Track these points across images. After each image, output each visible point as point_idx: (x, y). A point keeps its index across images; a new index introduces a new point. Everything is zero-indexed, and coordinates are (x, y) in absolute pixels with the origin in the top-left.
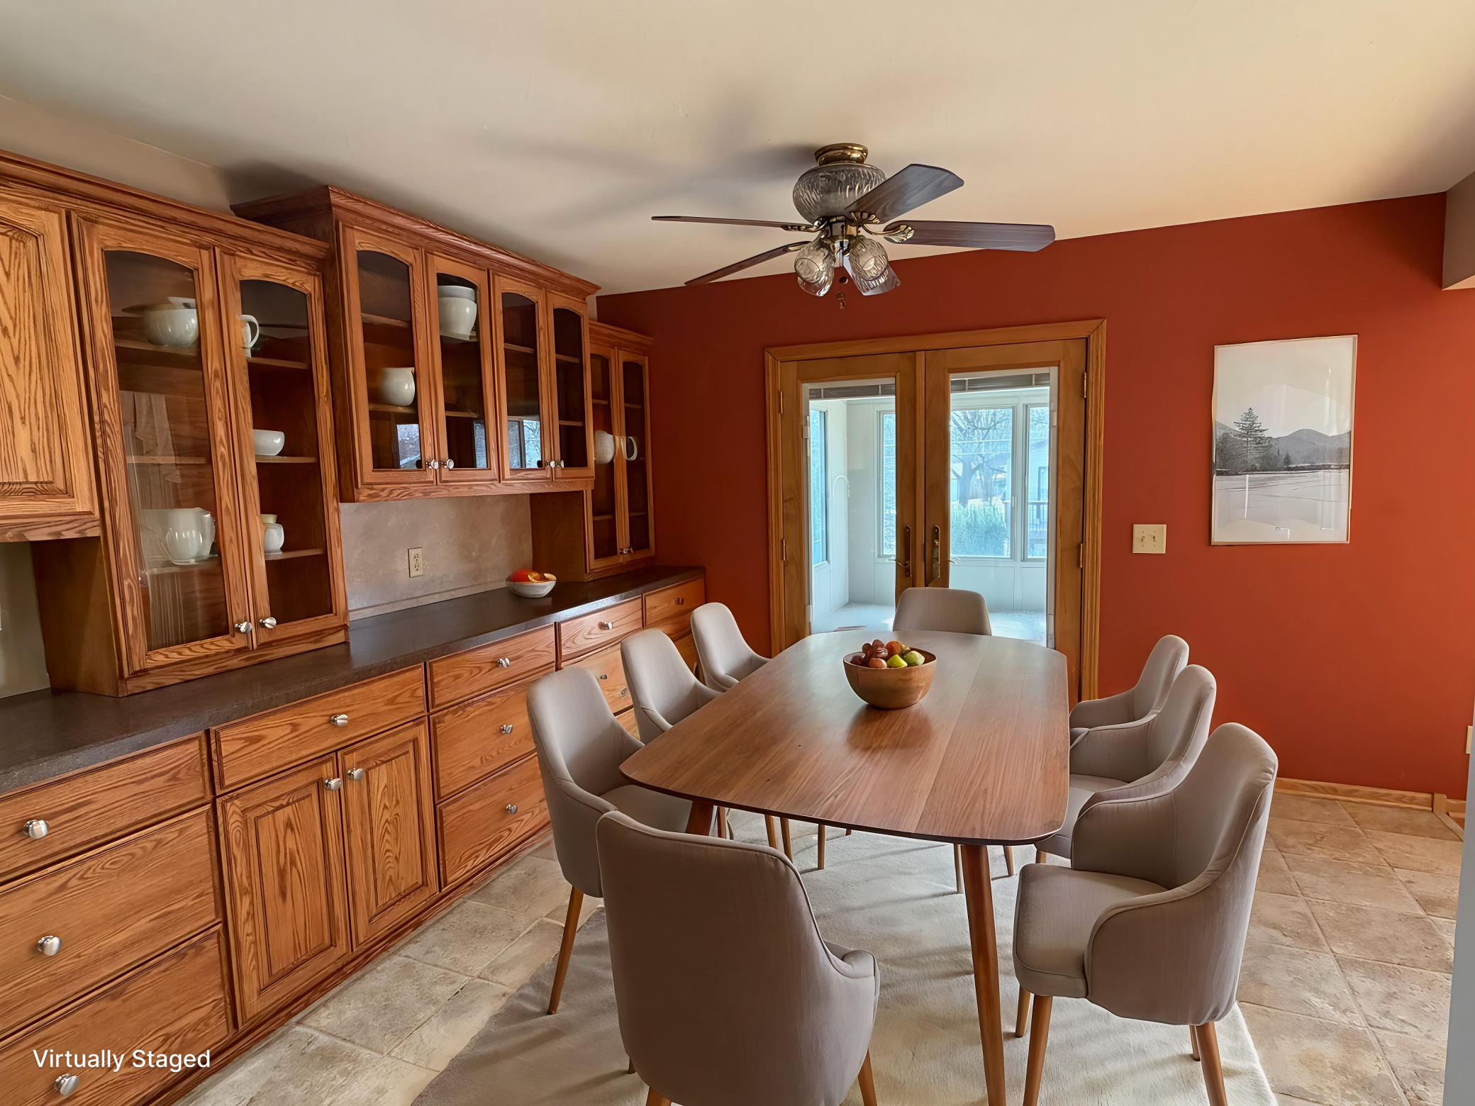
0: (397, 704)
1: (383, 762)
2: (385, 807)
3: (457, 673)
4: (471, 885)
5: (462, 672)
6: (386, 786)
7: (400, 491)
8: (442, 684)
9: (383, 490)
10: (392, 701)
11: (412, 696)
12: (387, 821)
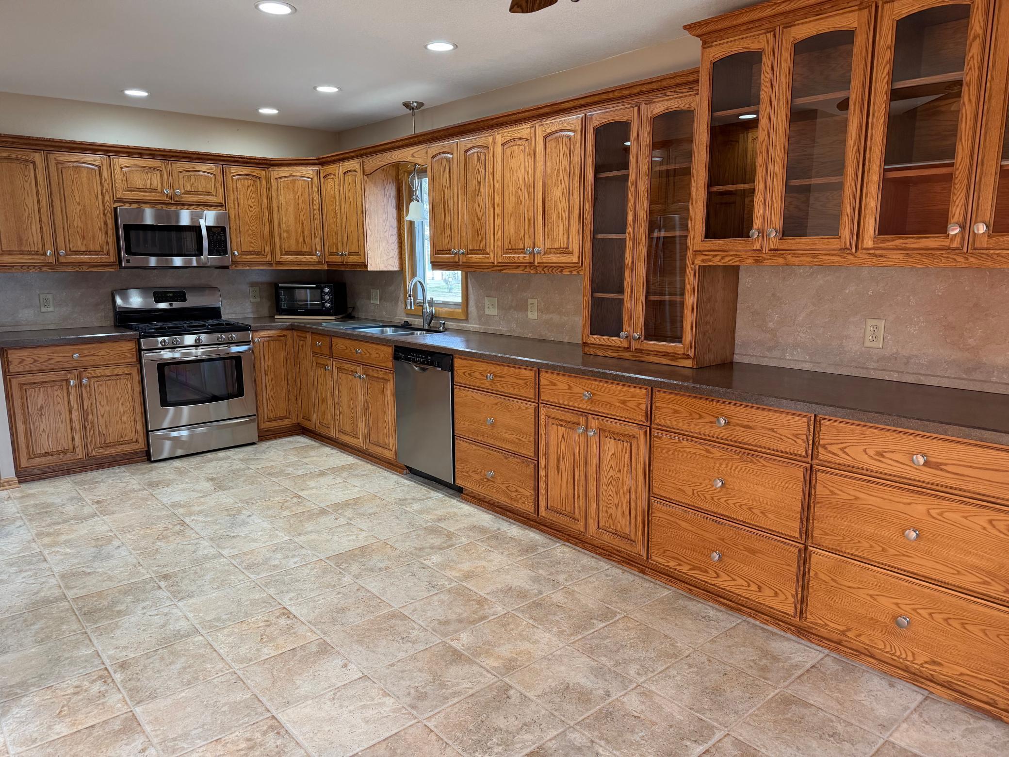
0: (626, 406)
1: (614, 438)
2: (611, 467)
3: (678, 409)
4: (690, 590)
5: (682, 410)
6: (613, 454)
7: (731, 258)
8: (663, 410)
9: (715, 256)
10: (624, 402)
11: (638, 406)
12: (612, 477)
